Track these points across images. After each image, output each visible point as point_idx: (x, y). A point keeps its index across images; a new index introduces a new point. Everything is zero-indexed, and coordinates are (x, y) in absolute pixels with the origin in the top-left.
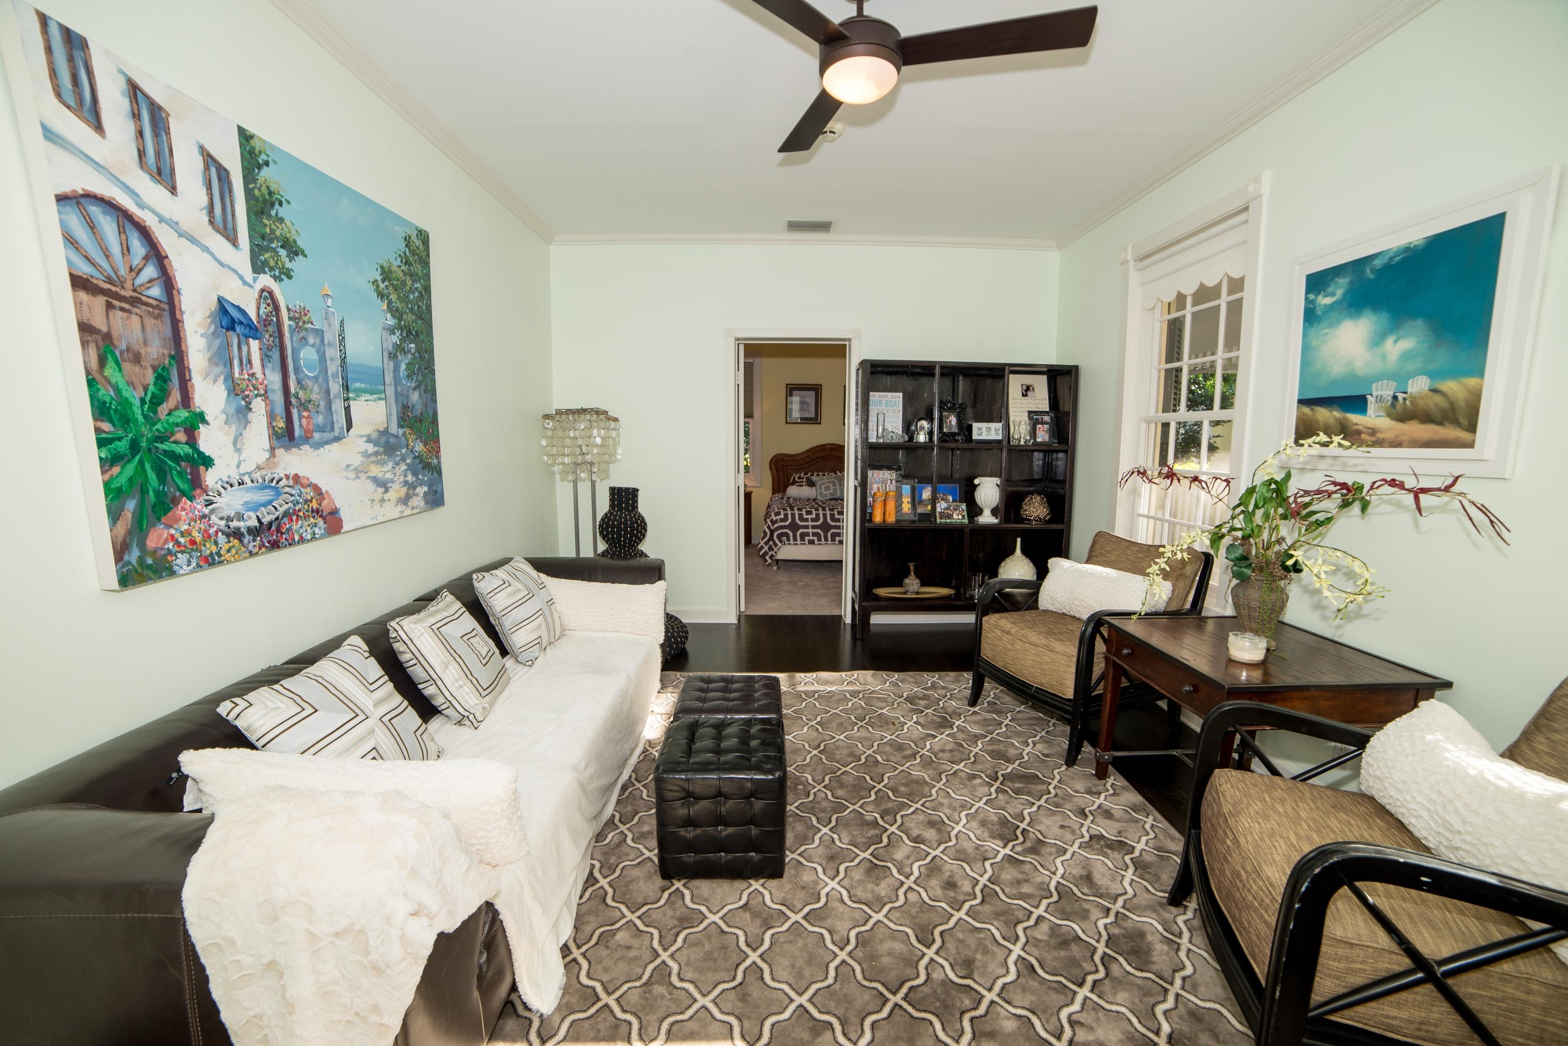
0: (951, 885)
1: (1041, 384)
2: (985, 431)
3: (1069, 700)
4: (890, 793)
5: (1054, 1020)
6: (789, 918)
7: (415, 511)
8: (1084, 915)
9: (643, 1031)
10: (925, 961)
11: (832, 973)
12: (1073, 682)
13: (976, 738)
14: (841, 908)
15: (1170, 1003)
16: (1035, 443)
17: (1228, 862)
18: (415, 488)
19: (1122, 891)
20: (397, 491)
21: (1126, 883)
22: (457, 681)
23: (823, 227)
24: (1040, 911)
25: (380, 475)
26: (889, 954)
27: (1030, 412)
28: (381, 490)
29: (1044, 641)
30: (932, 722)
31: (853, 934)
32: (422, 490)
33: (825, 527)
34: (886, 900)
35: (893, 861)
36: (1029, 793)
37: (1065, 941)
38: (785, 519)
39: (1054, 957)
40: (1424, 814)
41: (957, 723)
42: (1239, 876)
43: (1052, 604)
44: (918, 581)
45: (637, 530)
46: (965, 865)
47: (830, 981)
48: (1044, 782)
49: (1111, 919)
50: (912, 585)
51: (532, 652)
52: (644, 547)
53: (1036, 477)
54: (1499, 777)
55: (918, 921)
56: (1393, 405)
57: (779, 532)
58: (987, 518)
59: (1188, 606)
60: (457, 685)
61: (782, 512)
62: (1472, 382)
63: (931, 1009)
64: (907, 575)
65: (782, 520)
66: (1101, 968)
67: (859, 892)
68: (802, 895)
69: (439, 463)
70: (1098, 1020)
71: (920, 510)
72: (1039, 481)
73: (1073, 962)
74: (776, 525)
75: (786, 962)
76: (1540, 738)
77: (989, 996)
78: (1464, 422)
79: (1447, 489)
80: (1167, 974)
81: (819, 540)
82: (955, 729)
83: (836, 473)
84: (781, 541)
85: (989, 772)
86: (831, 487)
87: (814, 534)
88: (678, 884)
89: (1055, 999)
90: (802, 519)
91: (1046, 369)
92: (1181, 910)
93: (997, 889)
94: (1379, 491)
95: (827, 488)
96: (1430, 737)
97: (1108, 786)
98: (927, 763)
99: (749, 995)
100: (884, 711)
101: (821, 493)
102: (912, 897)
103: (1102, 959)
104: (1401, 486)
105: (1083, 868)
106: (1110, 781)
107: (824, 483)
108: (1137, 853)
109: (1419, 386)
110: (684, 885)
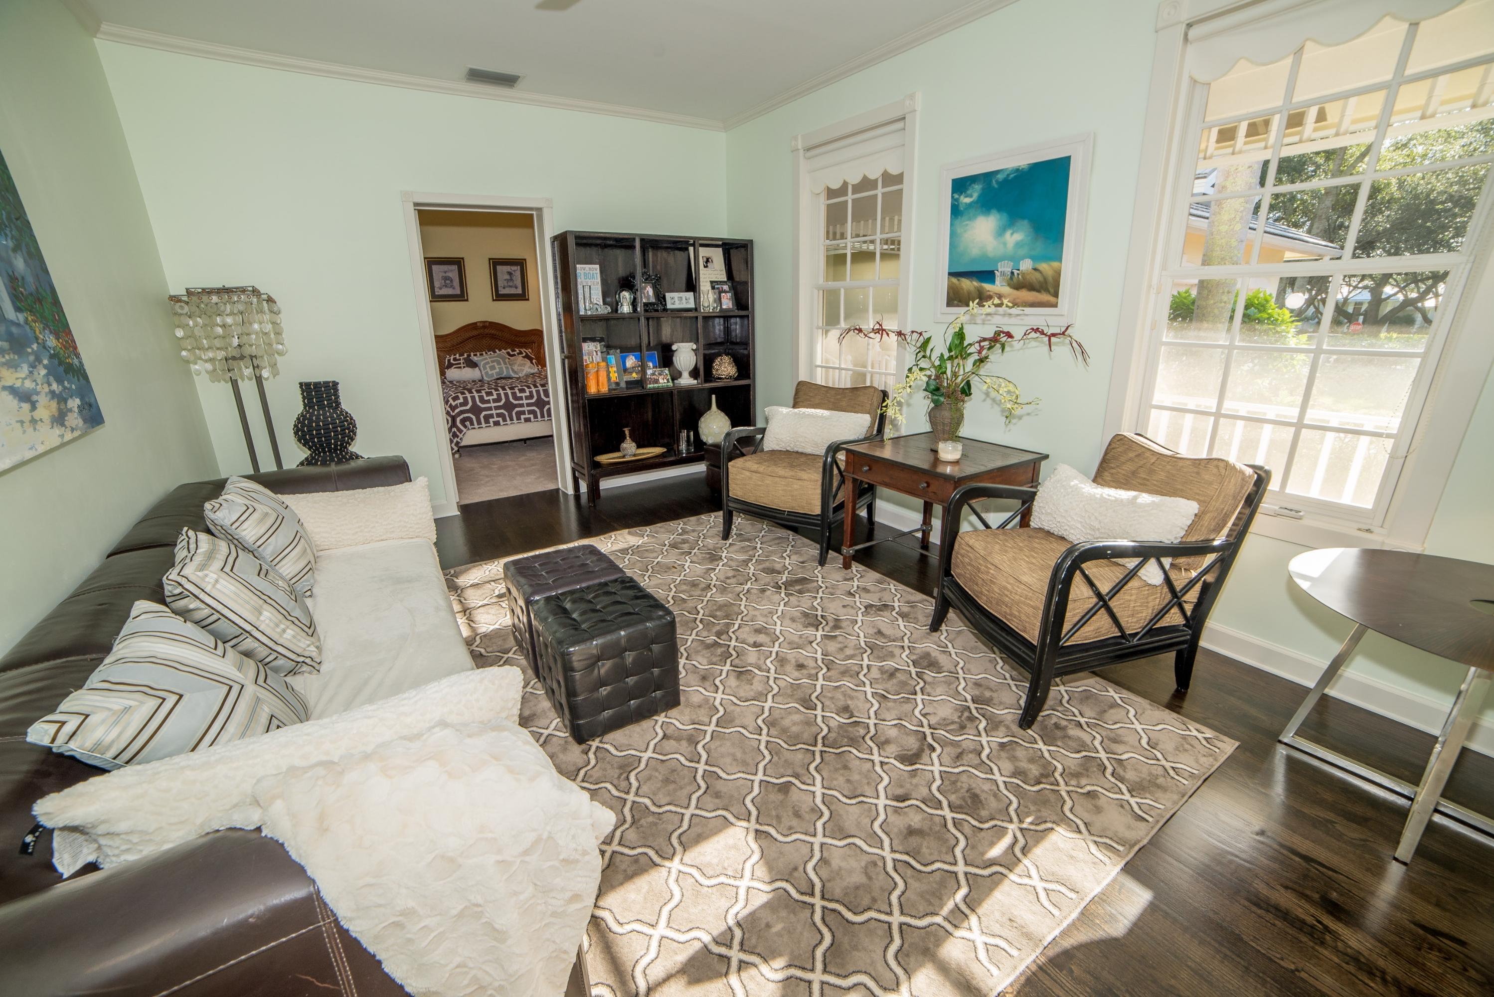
0: (800, 666)
1: (717, 255)
2: (678, 300)
3: (818, 515)
4: (711, 619)
5: (914, 719)
6: (706, 731)
7: (77, 434)
8: (892, 655)
9: (660, 853)
10: (819, 719)
11: (766, 752)
12: (820, 500)
13: (746, 563)
14: (738, 709)
15: (963, 684)
16: (722, 310)
17: (994, 583)
18: (65, 401)
19: (903, 634)
20: (46, 409)
21: (902, 628)
22: (277, 626)
23: (507, 80)
24: (866, 662)
25: (18, 384)
26: (794, 724)
27: (712, 282)
28: (26, 406)
29: (791, 473)
30: (704, 558)
31: (760, 721)
32: (74, 403)
33: (509, 407)
34: (765, 692)
35: (750, 665)
36: (808, 591)
37: (892, 674)
38: (465, 403)
39: (891, 685)
40: (1079, 526)
41: (724, 555)
42: (1006, 588)
43: (778, 445)
44: (634, 444)
45: (348, 429)
46: (801, 651)
47: (768, 758)
48: (814, 581)
49: (907, 652)
50: (629, 449)
51: (306, 581)
52: (355, 448)
53: (719, 340)
54: (1109, 495)
55: (796, 697)
56: (1011, 278)
57: (462, 417)
58: (686, 381)
59: (875, 432)
60: (278, 630)
61: (461, 397)
62: (1055, 264)
63: (844, 743)
64: (623, 439)
65: (462, 405)
66: (919, 680)
67: (742, 694)
68: (702, 711)
69: (81, 363)
70: (935, 708)
71: (627, 378)
72: (721, 344)
73: (904, 684)
74: (457, 411)
75: (728, 760)
76: (1106, 474)
77: (872, 722)
78: (1052, 290)
79: (1063, 334)
80: (953, 670)
81: (505, 420)
82: (726, 560)
83: (495, 352)
84: (465, 427)
85: (772, 584)
86: (497, 366)
87: (498, 415)
88: (595, 744)
89: (908, 707)
90: (482, 400)
91: (720, 243)
92: (939, 633)
93: (832, 658)
94: (1029, 336)
95: (493, 368)
96: (1072, 483)
97: (854, 571)
98: (723, 590)
99: (720, 792)
100: (659, 559)
101: (487, 373)
102: (782, 683)
103: (917, 675)
104: (1042, 333)
105: (873, 627)
106: (854, 568)
107: (488, 363)
108: (897, 609)
109: (1026, 265)
110: (601, 742)
